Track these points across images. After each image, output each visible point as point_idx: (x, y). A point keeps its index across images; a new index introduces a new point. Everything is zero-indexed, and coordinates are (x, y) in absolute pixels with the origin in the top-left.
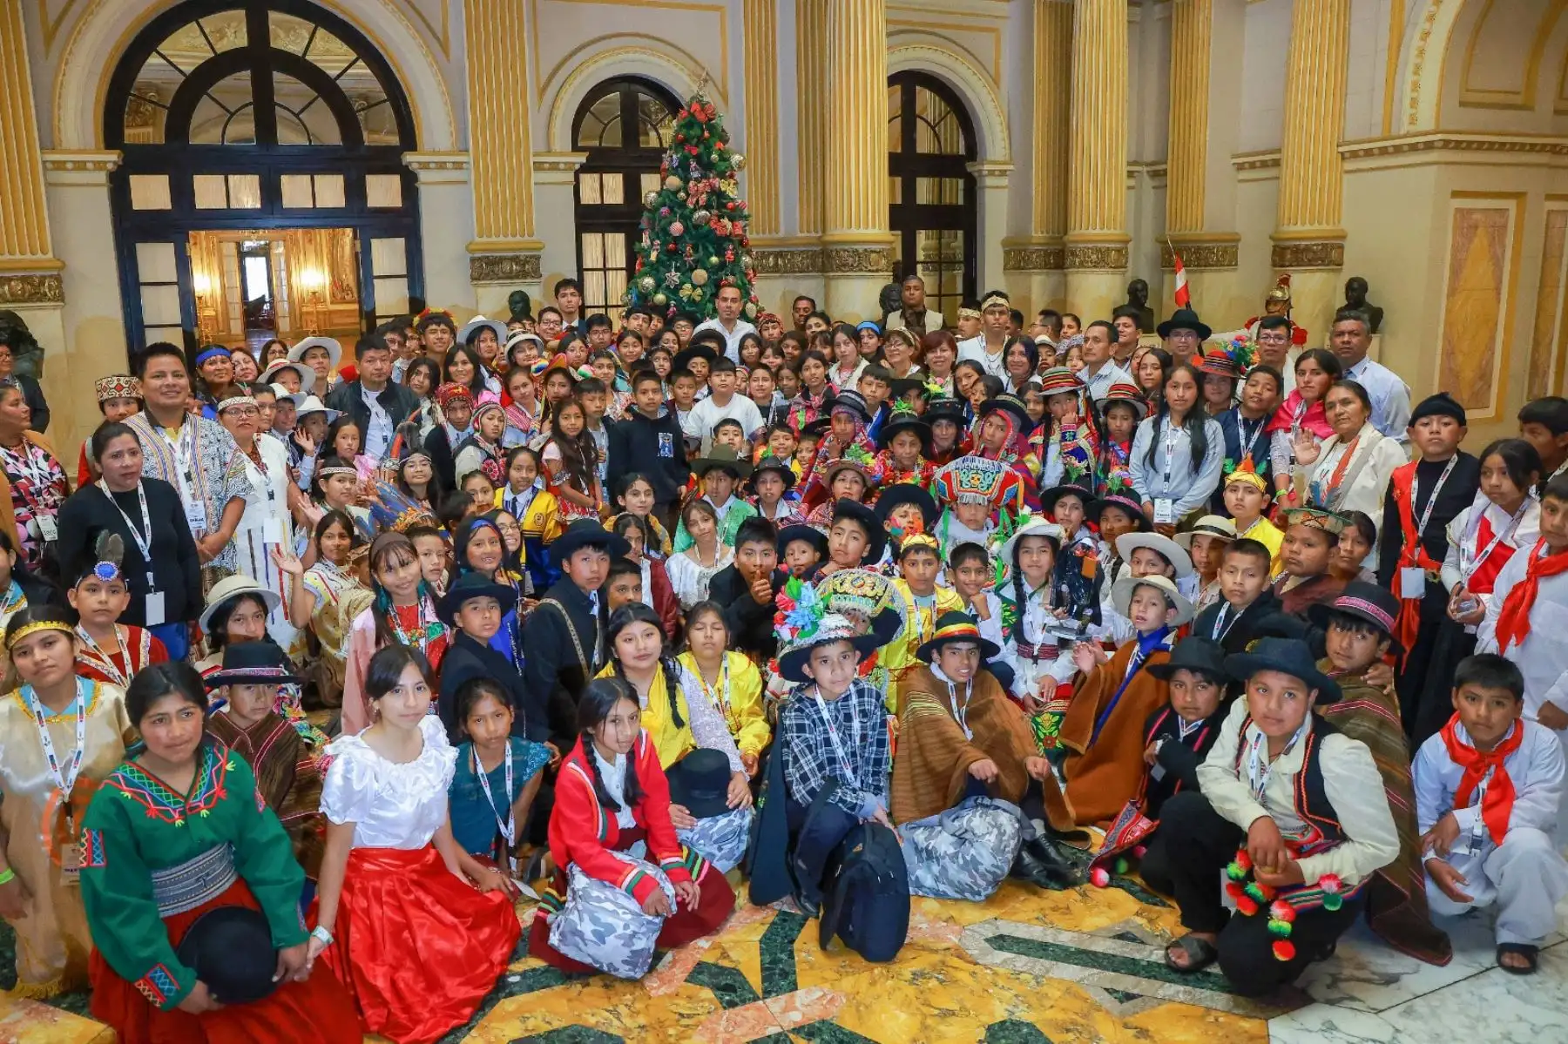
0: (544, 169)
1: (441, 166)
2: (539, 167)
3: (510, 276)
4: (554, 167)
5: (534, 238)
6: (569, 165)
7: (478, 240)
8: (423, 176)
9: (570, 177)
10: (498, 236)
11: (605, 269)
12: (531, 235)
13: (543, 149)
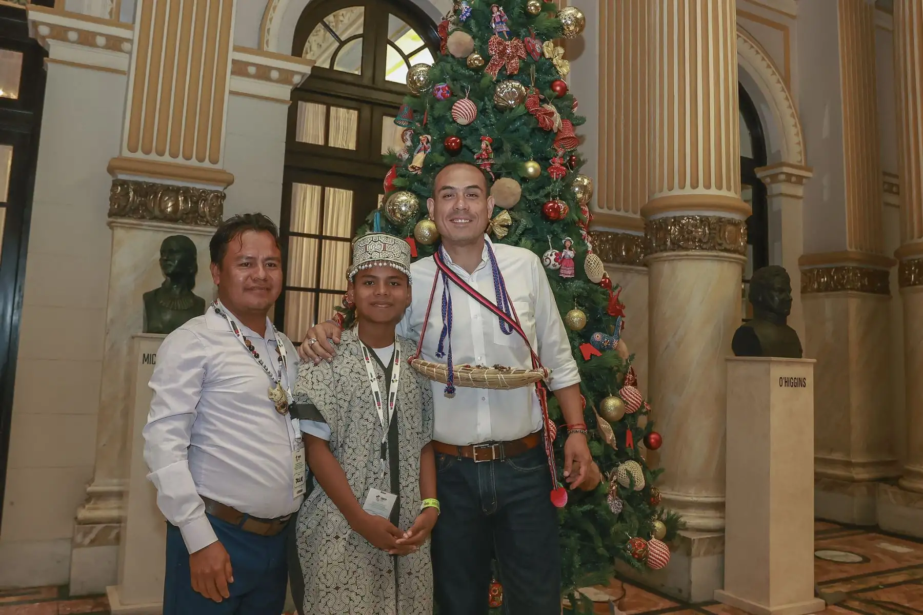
0: (247, 75)
1: (87, 39)
2: (240, 69)
3: (172, 218)
4: (263, 73)
5: (218, 166)
6: (285, 77)
7: (127, 154)
8: (56, 50)
9: (285, 92)
10: (161, 154)
11: (320, 237)
12: (214, 161)
13: (252, 44)
